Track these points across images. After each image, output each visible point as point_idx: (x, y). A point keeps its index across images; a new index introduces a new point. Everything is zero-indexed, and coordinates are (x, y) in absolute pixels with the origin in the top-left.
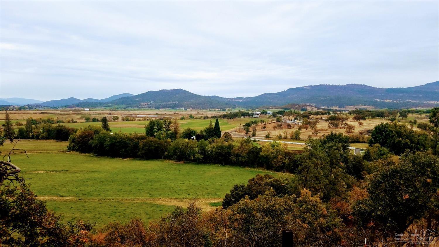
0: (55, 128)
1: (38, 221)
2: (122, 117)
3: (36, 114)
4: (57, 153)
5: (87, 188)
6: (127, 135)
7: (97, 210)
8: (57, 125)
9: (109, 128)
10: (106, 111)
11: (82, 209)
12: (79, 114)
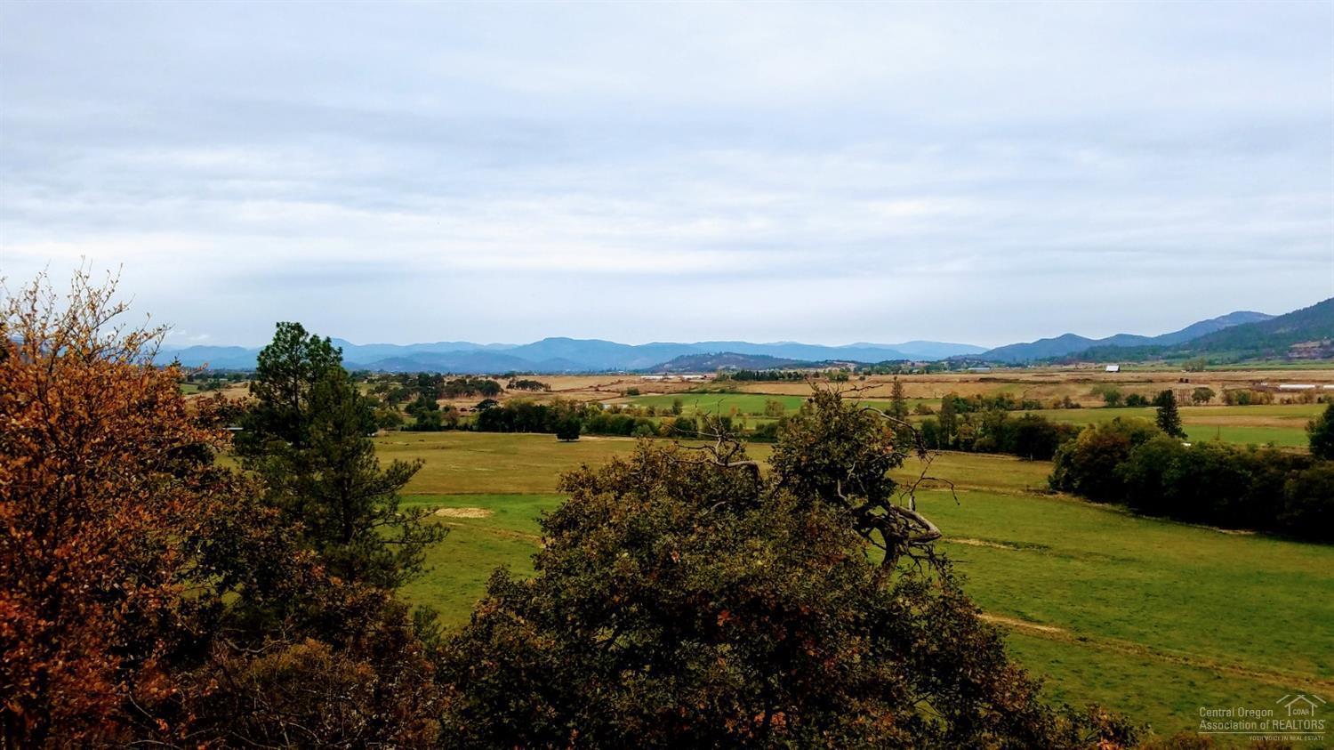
0: (1016, 424)
1: (983, 683)
2: (1226, 391)
3: (967, 381)
4: (1020, 497)
5: (1103, 608)
6: (1239, 453)
7: (1134, 683)
8: (1022, 414)
9: (1179, 427)
10: (1171, 371)
11: (1088, 671)
12: (1086, 381)
